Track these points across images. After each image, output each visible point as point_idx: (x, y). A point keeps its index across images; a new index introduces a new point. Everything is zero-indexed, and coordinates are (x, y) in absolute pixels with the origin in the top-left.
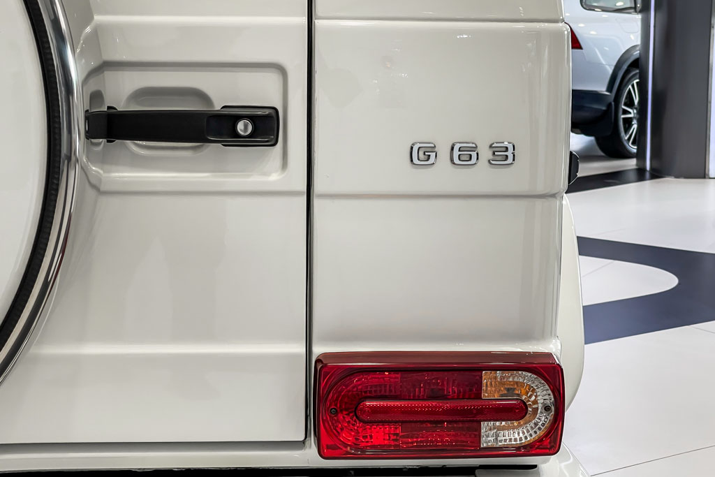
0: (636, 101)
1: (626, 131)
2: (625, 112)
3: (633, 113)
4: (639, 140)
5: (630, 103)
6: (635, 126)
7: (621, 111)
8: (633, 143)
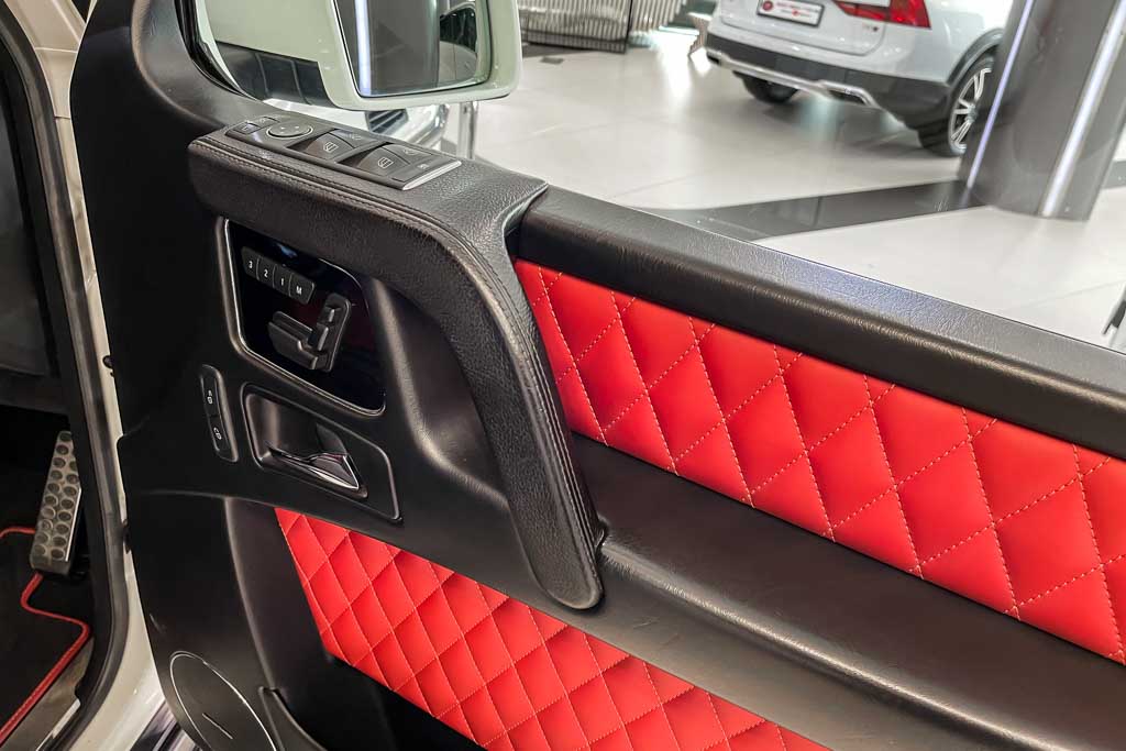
0: (978, 95)
1: (956, 127)
2: (962, 107)
3: (969, 108)
4: (972, 138)
5: (969, 97)
6: (968, 123)
7: (956, 105)
8: (963, 141)
